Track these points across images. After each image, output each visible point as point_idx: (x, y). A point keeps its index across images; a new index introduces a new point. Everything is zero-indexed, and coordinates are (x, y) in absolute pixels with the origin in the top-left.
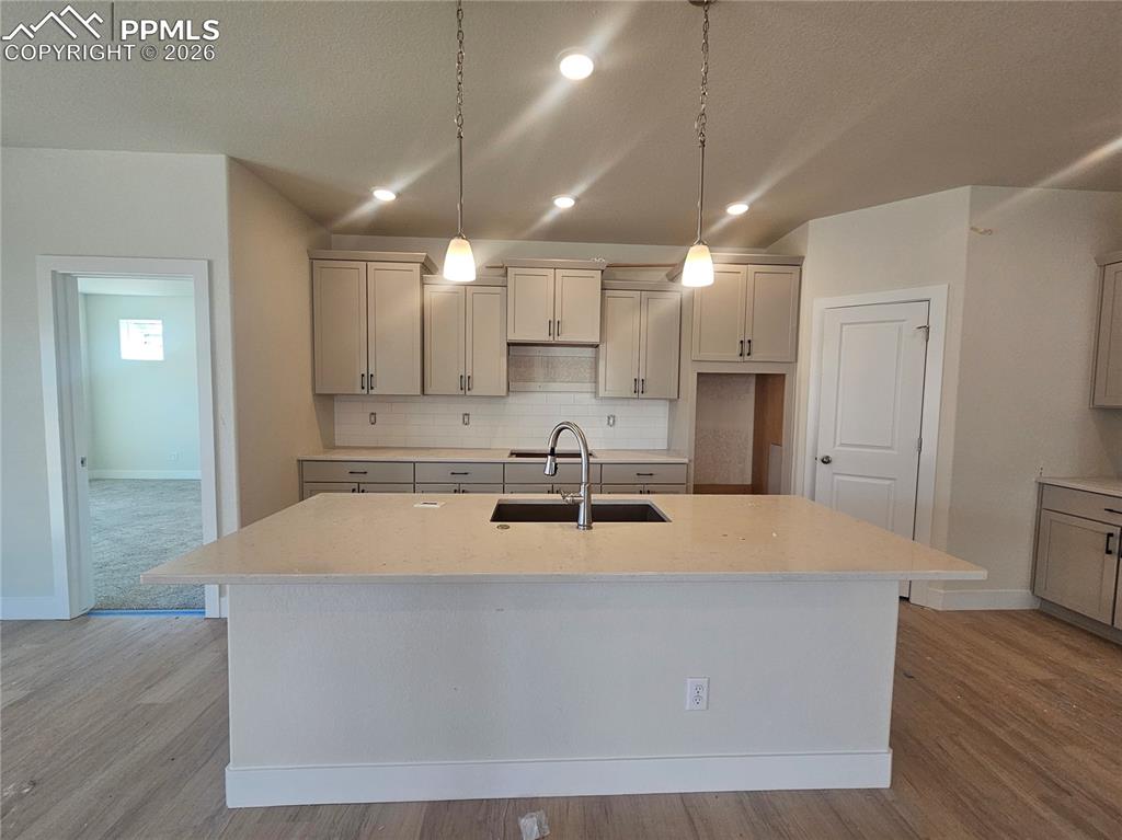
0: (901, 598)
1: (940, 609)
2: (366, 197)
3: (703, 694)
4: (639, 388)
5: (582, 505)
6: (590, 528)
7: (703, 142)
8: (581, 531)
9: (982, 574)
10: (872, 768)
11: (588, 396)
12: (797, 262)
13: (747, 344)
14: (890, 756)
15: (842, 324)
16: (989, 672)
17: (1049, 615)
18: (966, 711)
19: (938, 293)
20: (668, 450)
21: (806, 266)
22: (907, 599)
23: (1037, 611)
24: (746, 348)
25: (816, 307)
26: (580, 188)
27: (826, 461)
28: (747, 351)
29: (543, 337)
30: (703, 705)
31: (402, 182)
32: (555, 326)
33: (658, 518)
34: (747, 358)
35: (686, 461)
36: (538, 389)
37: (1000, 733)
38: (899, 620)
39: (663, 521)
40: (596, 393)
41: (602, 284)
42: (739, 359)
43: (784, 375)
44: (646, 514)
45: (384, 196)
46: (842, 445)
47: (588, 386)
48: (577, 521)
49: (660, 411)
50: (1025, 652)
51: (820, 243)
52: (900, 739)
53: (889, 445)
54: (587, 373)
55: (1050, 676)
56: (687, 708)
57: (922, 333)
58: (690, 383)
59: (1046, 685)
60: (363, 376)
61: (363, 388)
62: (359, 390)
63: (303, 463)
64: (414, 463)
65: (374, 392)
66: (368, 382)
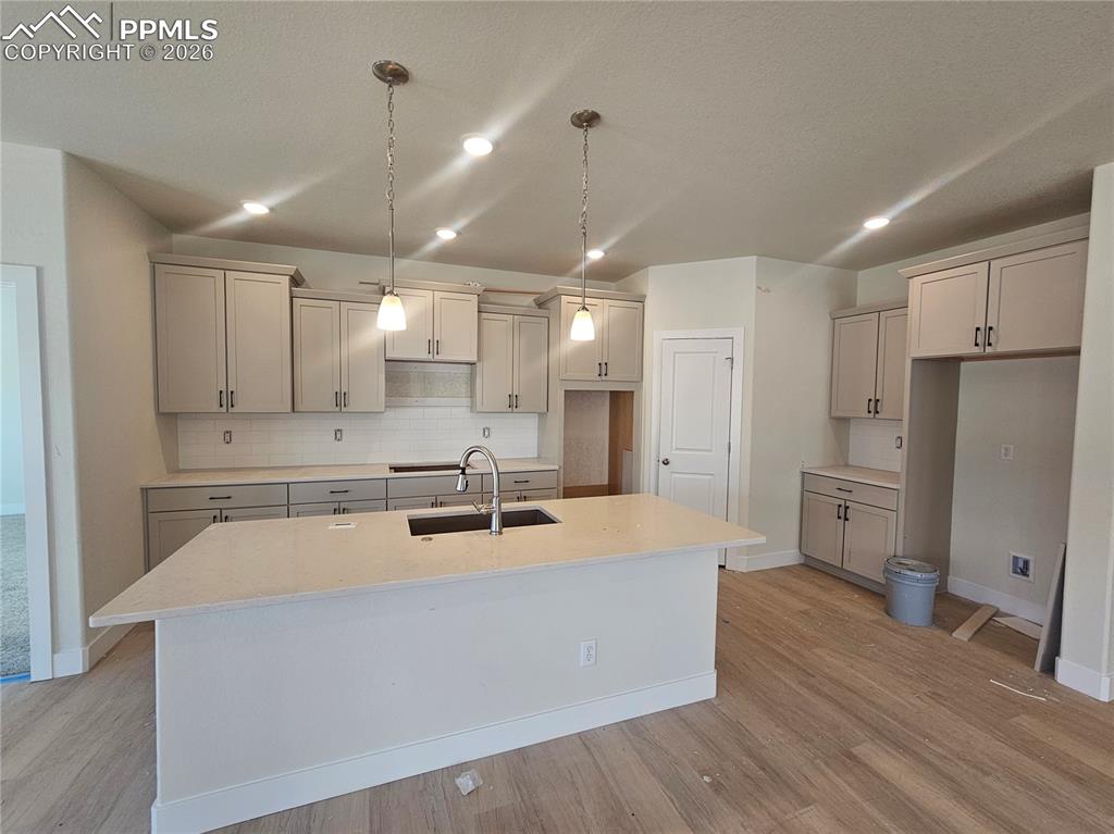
0: (720, 566)
1: (744, 571)
2: (235, 207)
3: (593, 652)
4: (514, 403)
5: (494, 516)
6: (500, 533)
7: (584, 234)
8: (494, 537)
9: (762, 539)
10: (704, 686)
11: (464, 409)
12: (641, 300)
13: (603, 366)
14: (715, 675)
15: (675, 353)
16: (773, 610)
17: (811, 566)
18: (760, 639)
19: (738, 334)
20: (539, 457)
21: (648, 302)
22: (724, 567)
23: (802, 564)
24: (603, 370)
25: (656, 337)
26: (462, 223)
27: (666, 463)
28: (604, 372)
29: (424, 356)
30: (593, 661)
31: (277, 198)
32: (434, 345)
33: (548, 520)
34: (604, 378)
35: (557, 468)
36: (416, 404)
37: (779, 649)
38: (719, 583)
39: (554, 522)
40: (472, 407)
41: (479, 307)
42: (599, 378)
43: (633, 392)
44: (537, 518)
45: (255, 209)
46: (677, 449)
47: (466, 401)
48: (490, 528)
49: (531, 423)
50: (795, 593)
51: (657, 284)
52: (721, 664)
53: (708, 448)
54: (463, 388)
55: (808, 607)
56: (582, 664)
57: (729, 361)
58: (558, 400)
59: (805, 613)
60: (221, 392)
61: (221, 406)
62: (216, 408)
63: (149, 491)
64: (288, 484)
65: (235, 410)
66: (227, 399)
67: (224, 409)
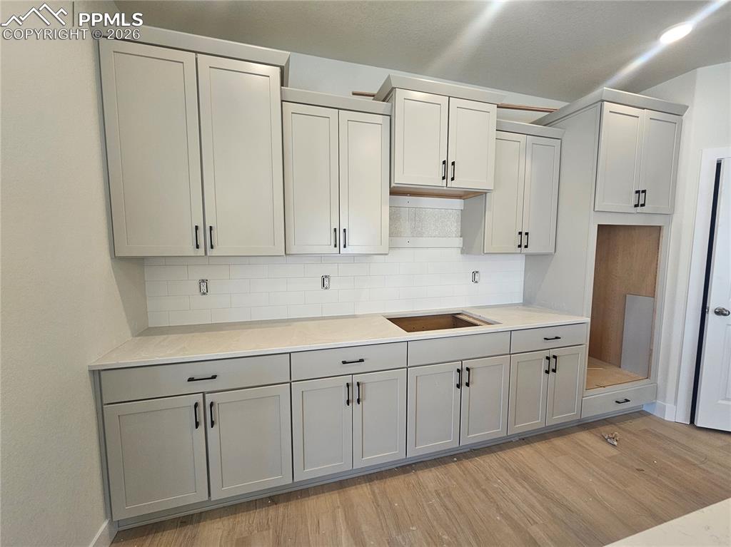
4: (523, 241)
11: (455, 251)
12: (680, 113)
25: (706, 157)
32: (448, 169)
34: (639, 209)
35: (586, 320)
42: (634, 210)
43: (661, 228)
60: (197, 227)
61: (198, 247)
62: (189, 249)
63: (102, 373)
64: (290, 353)
65: (214, 252)
66: (204, 236)
67: (201, 251)
